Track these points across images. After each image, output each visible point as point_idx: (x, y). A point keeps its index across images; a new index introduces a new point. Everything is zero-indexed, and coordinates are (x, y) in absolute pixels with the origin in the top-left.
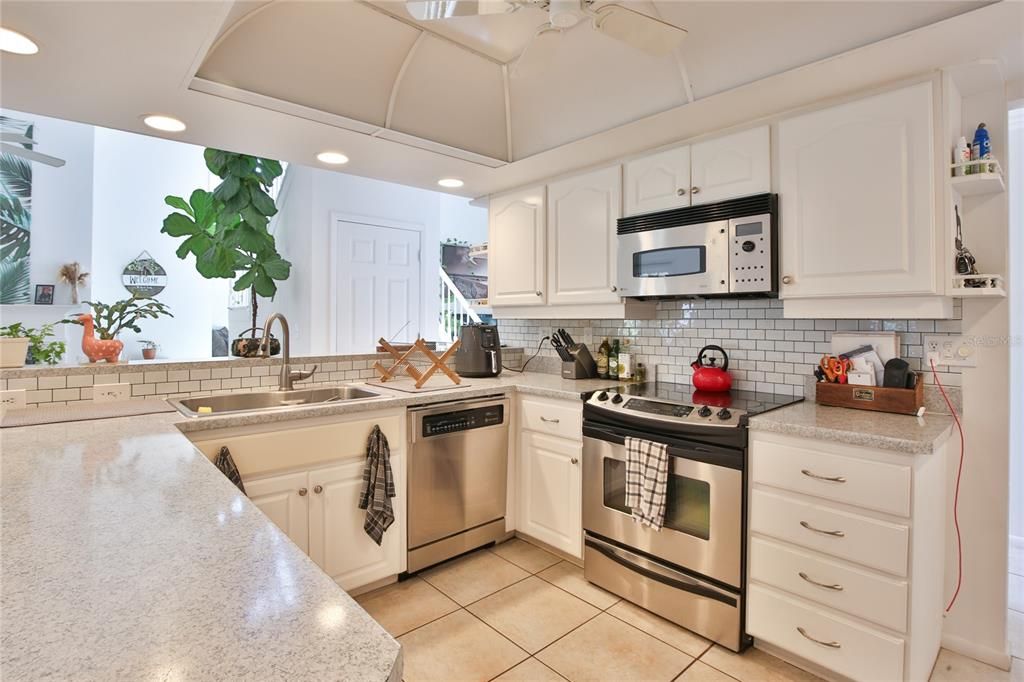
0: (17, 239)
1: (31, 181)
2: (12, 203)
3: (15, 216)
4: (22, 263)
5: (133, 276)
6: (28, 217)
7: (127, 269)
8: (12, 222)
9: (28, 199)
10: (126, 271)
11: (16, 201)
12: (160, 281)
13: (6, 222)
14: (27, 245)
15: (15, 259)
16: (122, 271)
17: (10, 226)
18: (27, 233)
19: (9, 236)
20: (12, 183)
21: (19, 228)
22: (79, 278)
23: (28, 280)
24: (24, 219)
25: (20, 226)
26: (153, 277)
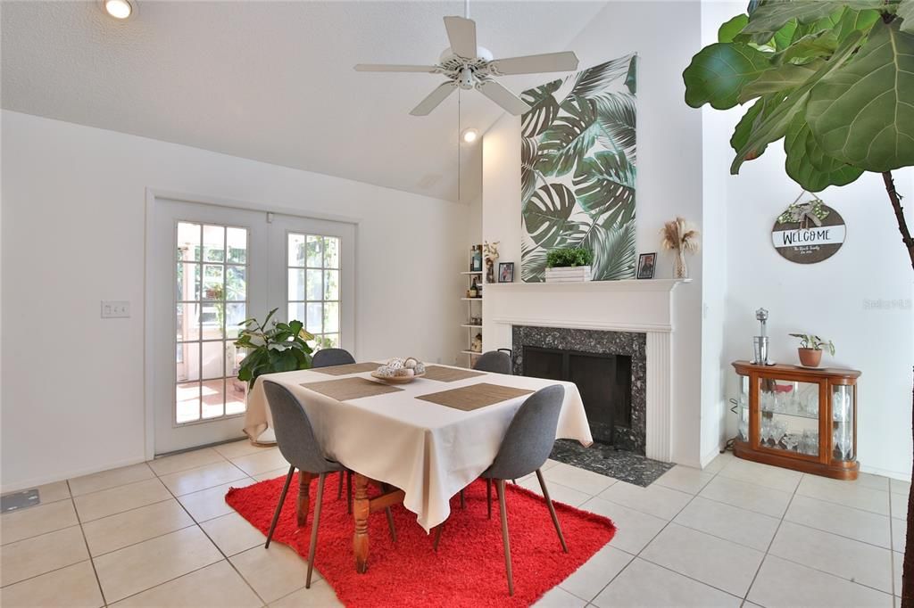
0: (623, 201)
1: (635, 127)
2: (618, 159)
3: (621, 174)
4: (627, 229)
5: (788, 233)
6: (632, 171)
7: (778, 222)
8: (618, 181)
9: (632, 148)
10: (778, 226)
11: (622, 155)
12: (834, 234)
13: (614, 183)
14: (632, 205)
15: (621, 226)
16: (771, 227)
17: (617, 186)
18: (632, 191)
19: (616, 198)
20: (617, 135)
21: (624, 187)
22: (683, 240)
23: (634, 248)
24: (629, 174)
25: (625, 184)
26: (821, 230)
